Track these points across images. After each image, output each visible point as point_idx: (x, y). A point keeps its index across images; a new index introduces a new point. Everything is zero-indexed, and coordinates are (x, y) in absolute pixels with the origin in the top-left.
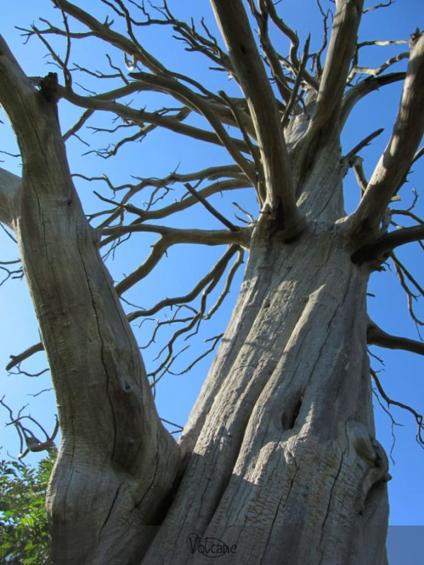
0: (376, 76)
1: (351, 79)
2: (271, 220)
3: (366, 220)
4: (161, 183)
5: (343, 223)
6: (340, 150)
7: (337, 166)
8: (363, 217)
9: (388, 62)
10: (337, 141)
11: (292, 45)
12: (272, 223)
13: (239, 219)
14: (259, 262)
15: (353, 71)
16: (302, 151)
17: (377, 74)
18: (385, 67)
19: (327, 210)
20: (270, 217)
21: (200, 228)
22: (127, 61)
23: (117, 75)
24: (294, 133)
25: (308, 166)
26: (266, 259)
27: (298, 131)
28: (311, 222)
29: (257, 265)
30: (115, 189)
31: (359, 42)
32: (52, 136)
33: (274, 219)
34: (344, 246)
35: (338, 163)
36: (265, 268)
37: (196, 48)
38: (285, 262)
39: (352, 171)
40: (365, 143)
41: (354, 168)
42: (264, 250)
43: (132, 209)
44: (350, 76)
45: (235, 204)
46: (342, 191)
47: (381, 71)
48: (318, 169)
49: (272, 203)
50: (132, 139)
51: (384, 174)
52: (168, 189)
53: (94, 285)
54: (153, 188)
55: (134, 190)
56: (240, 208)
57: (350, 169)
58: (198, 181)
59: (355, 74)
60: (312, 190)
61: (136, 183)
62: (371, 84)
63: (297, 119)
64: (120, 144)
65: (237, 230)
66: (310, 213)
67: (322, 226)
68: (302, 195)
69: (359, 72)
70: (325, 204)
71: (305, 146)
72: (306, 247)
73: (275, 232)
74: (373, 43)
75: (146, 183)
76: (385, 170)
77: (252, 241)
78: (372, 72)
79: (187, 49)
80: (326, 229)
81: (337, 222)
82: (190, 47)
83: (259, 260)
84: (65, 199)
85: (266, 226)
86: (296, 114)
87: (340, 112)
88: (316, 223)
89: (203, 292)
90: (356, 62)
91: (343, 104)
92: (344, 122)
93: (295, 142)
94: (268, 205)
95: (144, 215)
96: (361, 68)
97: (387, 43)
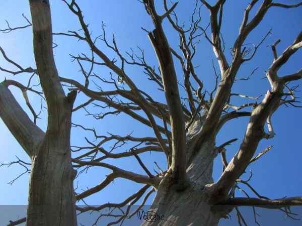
0: (237, 111)
1: (225, 109)
2: (171, 178)
3: (221, 189)
4: (122, 139)
5: (209, 187)
6: (215, 144)
7: (211, 153)
8: (220, 187)
9: (244, 105)
10: (214, 139)
11: (199, 87)
12: (172, 179)
13: (155, 172)
14: (160, 200)
15: (227, 105)
16: (195, 141)
17: (238, 110)
18: (242, 107)
19: (203, 176)
20: (171, 176)
21: (134, 172)
22: (118, 79)
23: (113, 83)
24: (193, 129)
25: (197, 149)
26: (165, 199)
27: (196, 129)
28: (193, 182)
29: (160, 201)
30: (97, 137)
31: (231, 93)
32: (66, 120)
33: (173, 177)
34: (208, 201)
35: (213, 151)
36: (163, 204)
37: (153, 79)
38: (174, 203)
39: (220, 155)
40: (227, 143)
41: (221, 153)
42: (165, 193)
43: (102, 150)
44: (225, 107)
45: (155, 162)
46: (212, 166)
47: (240, 109)
48: (202, 152)
49: (174, 169)
50: (113, 113)
51: (233, 167)
52: (124, 143)
53: (64, 202)
54: (117, 141)
55: (107, 139)
56: (157, 166)
57: (219, 154)
58: (140, 142)
59: (227, 107)
60: (197, 163)
61: (109, 136)
62: (235, 115)
63: (196, 123)
64: (106, 114)
65: (152, 178)
66: (193, 176)
67: (198, 186)
68: (191, 164)
69: (229, 106)
70: (202, 172)
71: (197, 139)
72: (187, 197)
73: (172, 184)
74: (238, 95)
75: (114, 137)
76: (234, 166)
77: (159, 187)
78: (236, 108)
79: (149, 79)
80: (200, 188)
81: (206, 185)
82: (150, 78)
83: (161, 198)
84: (63, 152)
85: (168, 180)
86: (196, 120)
87: (217, 126)
88: (195, 183)
89: (129, 204)
90: (229, 102)
91: (219, 122)
92: (219, 130)
93: (193, 135)
94: (171, 169)
95: (108, 155)
96: (231, 105)
97: (244, 96)
